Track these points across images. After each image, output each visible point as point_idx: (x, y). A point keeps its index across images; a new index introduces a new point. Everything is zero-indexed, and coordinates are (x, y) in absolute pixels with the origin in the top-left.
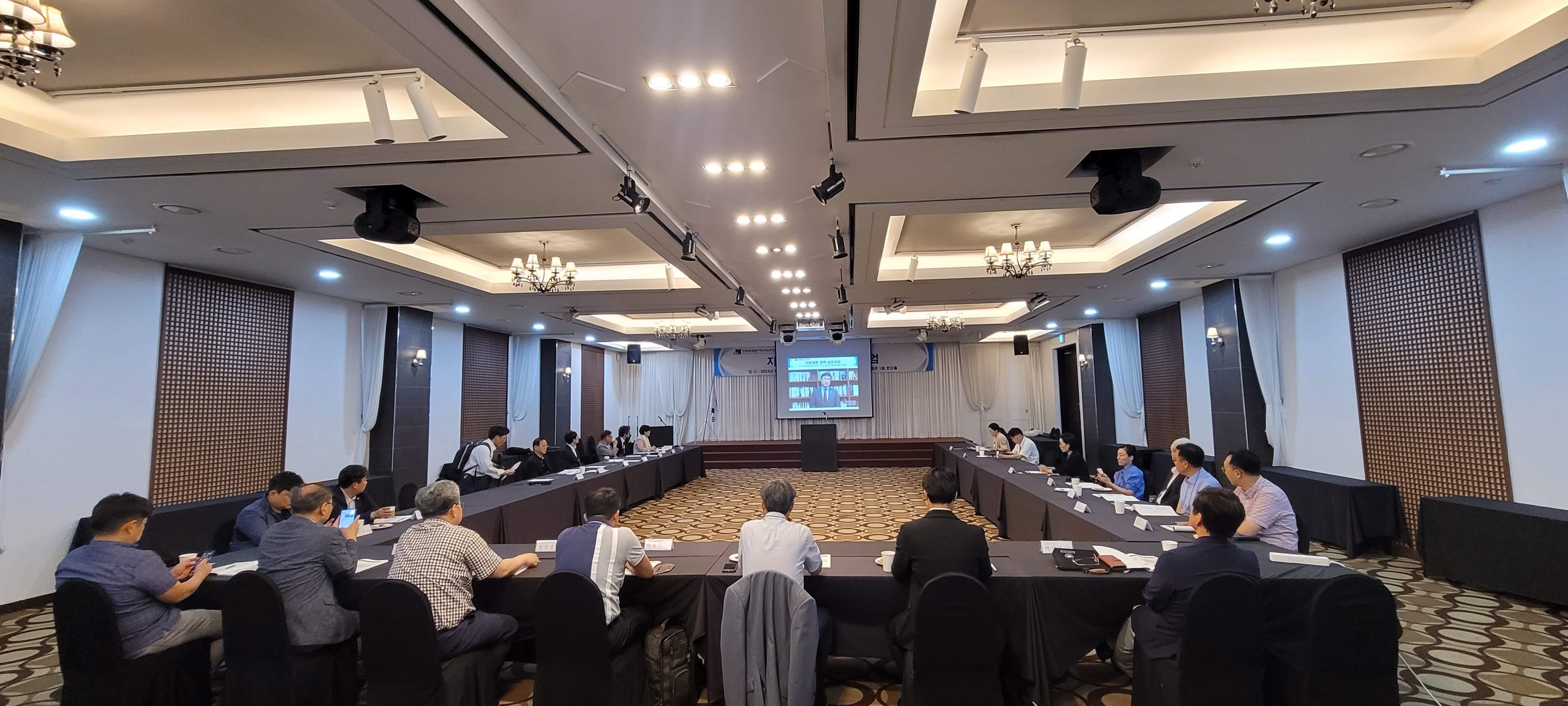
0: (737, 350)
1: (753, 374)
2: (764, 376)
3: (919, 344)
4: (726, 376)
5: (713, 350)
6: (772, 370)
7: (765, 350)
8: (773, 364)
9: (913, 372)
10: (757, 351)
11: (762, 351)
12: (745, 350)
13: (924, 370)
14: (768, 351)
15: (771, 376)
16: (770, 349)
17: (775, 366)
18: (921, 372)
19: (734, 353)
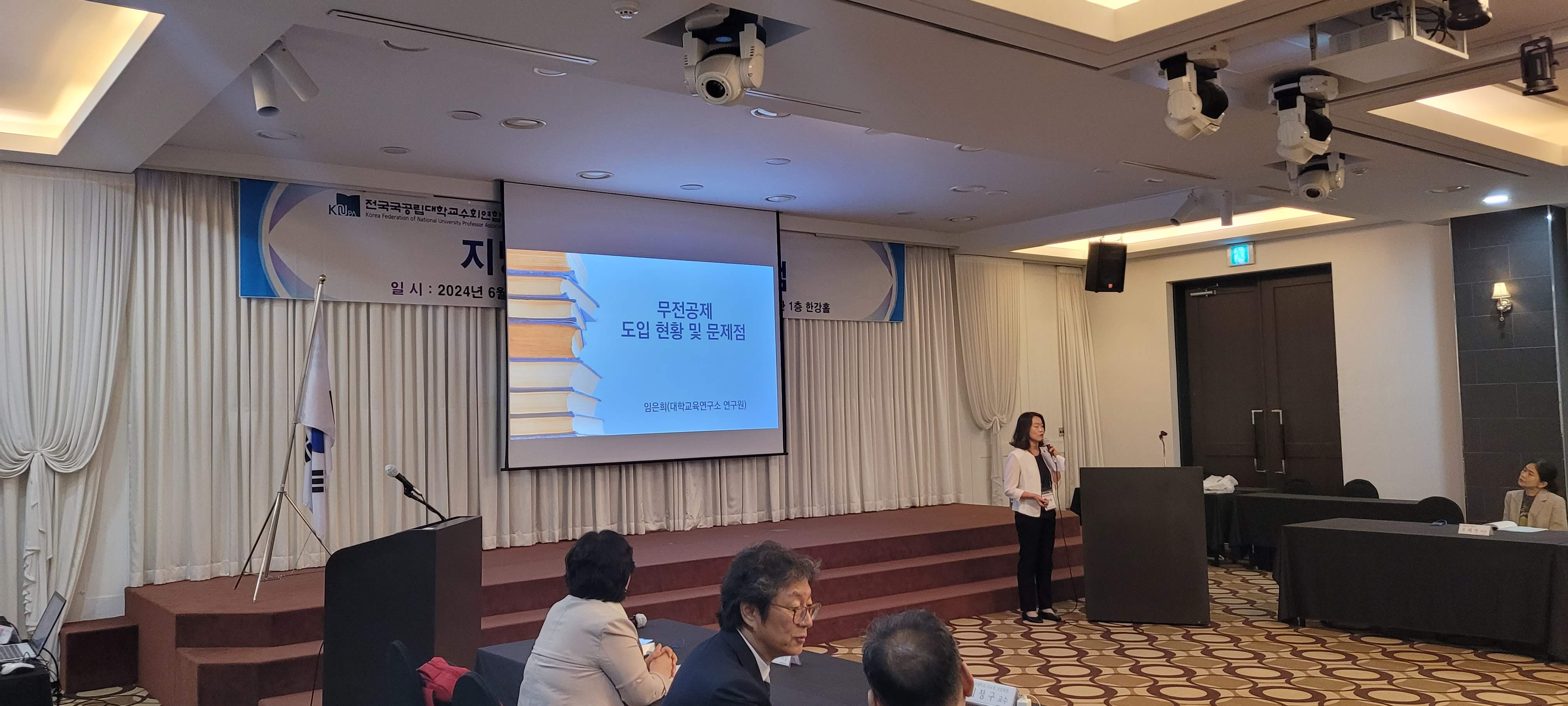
0: (341, 199)
1: (407, 297)
2: (447, 307)
3: (876, 244)
4: (294, 301)
5: (235, 184)
6: (481, 288)
7: (457, 209)
8: (480, 265)
9: (861, 324)
10: (426, 210)
11: (445, 215)
12: (375, 203)
13: (887, 318)
14: (468, 216)
15: (479, 310)
16: (475, 211)
17: (489, 274)
18: (878, 325)
19: (331, 207)
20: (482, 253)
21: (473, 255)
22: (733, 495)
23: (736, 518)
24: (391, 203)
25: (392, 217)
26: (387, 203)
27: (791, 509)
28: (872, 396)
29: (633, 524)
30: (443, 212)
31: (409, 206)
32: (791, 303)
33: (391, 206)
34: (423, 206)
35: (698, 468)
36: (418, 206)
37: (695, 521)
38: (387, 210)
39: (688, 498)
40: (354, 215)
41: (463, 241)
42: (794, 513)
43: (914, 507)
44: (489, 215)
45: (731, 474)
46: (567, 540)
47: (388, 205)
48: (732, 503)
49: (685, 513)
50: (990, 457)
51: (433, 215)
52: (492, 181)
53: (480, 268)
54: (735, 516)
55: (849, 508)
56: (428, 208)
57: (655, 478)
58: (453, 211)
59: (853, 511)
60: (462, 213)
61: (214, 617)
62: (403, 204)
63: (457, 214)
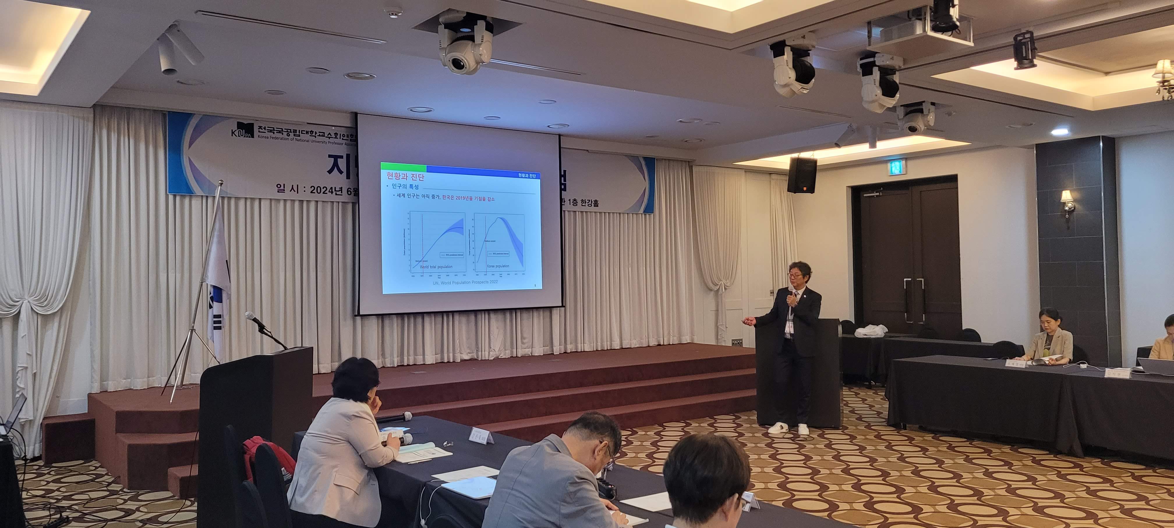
0: (240, 125)
1: (288, 195)
2: (317, 201)
3: (634, 159)
4: (207, 197)
5: (164, 115)
6: (341, 188)
7: (324, 133)
8: (341, 172)
9: (622, 215)
10: (302, 133)
11: (315, 137)
12: (265, 128)
13: (641, 211)
14: (332, 138)
15: (340, 204)
16: (337, 134)
17: (347, 179)
18: (635, 216)
19: (233, 131)
20: (342, 163)
21: (336, 165)
22: (525, 335)
23: (528, 352)
24: (277, 128)
25: (277, 138)
26: (274, 128)
27: (568, 346)
28: (630, 266)
29: (451, 355)
30: (314, 134)
31: (289, 131)
32: (570, 200)
33: (276, 130)
34: (299, 131)
35: (500, 316)
36: (296, 130)
37: (497, 353)
38: (274, 134)
39: (492, 337)
40: (249, 137)
41: (329, 155)
42: (570, 348)
43: (659, 345)
44: (348, 137)
45: (525, 321)
46: (403, 365)
47: (274, 130)
48: (525, 341)
49: (490, 347)
50: (717, 310)
51: (307, 137)
52: (349, 113)
53: (341, 174)
54: (527, 350)
55: (611, 346)
56: (303, 132)
57: (468, 322)
58: (321, 134)
59: (614, 347)
60: (328, 135)
61: (141, 413)
62: (285, 129)
63: (324, 136)
